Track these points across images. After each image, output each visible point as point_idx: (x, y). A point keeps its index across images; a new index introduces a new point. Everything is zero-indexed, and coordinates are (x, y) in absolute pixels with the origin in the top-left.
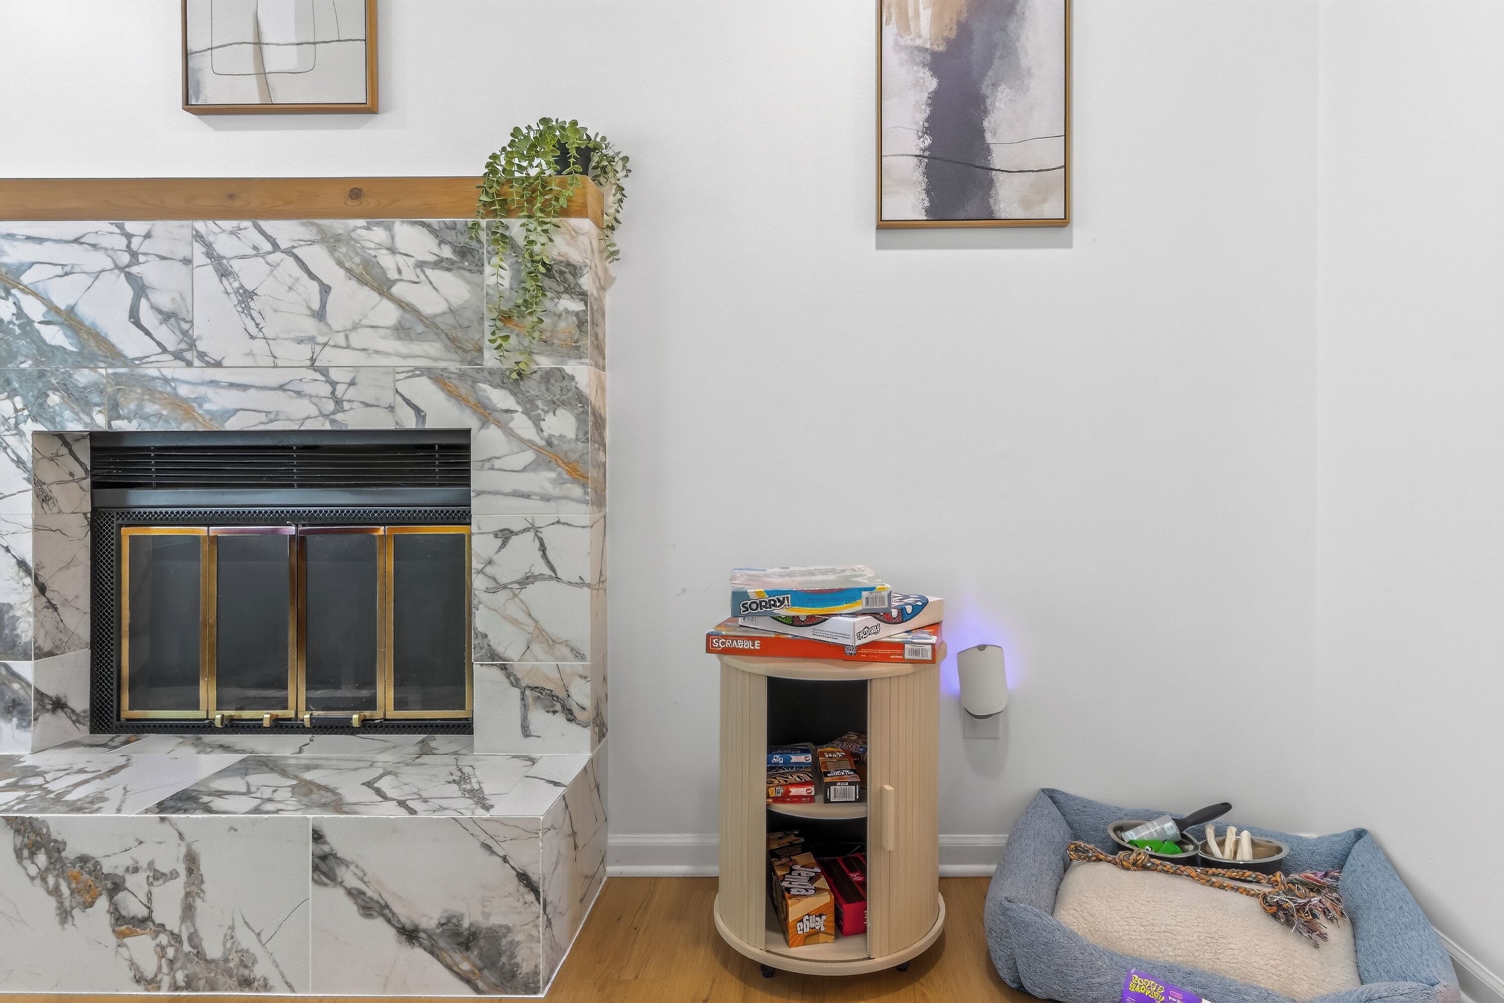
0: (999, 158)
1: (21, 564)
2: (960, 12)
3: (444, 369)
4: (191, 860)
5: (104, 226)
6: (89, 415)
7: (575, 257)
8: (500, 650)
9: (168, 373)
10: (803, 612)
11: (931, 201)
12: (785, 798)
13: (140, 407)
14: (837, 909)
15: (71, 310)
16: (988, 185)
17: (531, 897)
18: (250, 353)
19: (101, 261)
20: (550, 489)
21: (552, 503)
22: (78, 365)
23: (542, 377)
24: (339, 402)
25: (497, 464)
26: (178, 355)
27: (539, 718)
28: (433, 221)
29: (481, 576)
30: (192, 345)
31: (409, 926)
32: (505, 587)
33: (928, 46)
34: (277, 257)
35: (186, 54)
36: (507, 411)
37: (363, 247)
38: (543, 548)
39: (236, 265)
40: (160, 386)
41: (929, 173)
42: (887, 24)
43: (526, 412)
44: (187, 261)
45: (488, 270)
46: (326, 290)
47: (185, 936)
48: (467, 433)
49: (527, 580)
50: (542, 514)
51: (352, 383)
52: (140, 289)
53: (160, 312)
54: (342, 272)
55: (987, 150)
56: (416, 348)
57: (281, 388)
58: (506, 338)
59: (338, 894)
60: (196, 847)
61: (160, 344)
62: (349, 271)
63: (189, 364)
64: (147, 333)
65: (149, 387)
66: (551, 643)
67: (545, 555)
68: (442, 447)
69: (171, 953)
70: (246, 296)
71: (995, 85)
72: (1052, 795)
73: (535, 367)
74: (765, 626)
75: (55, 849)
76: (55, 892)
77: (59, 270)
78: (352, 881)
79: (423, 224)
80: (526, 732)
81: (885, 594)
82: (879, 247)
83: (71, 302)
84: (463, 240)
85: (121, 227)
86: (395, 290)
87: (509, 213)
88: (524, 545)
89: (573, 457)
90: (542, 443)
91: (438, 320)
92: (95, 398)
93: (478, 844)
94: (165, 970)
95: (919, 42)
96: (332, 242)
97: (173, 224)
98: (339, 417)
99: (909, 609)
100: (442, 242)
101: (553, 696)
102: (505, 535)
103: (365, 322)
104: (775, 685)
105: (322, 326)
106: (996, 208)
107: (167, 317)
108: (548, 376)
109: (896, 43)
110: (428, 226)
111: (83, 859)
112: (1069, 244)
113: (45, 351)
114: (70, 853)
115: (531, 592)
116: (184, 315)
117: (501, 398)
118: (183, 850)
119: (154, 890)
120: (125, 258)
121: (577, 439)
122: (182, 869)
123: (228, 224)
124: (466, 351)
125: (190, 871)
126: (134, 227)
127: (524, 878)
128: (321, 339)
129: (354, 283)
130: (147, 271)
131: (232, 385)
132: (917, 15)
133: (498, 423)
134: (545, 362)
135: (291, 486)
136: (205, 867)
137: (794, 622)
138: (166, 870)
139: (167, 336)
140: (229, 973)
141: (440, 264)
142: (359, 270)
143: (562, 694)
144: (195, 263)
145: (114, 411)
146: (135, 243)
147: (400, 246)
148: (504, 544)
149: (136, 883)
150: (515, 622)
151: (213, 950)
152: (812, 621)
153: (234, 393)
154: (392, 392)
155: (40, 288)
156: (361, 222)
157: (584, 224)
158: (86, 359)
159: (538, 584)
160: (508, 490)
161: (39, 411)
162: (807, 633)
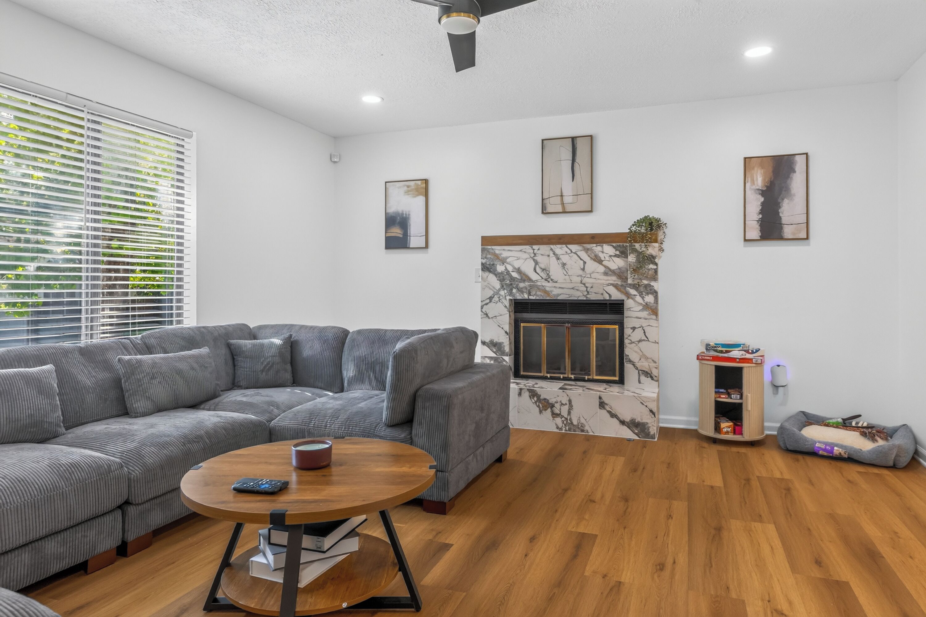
0: (784, 220)
1: (506, 332)
2: (771, 179)
3: (617, 284)
4: (570, 401)
5: (528, 247)
6: (523, 294)
7: (654, 254)
8: (632, 359)
9: (544, 284)
10: (724, 349)
11: (762, 234)
12: (720, 397)
13: (536, 293)
14: (734, 427)
15: (519, 268)
16: (781, 228)
17: (653, 416)
18: (565, 280)
19: (526, 256)
20: (647, 317)
21: (647, 320)
22: (521, 282)
23: (644, 286)
24: (588, 292)
25: (632, 309)
26: (546, 280)
27: (643, 378)
28: (614, 244)
29: (627, 340)
30: (549, 277)
31: (622, 420)
32: (634, 342)
33: (761, 188)
34: (572, 254)
35: (543, 199)
36: (635, 295)
37: (595, 252)
38: (644, 333)
39: (561, 257)
40: (540, 288)
41: (761, 225)
42: (747, 182)
43: (640, 296)
44: (549, 256)
45: (629, 257)
46: (585, 263)
47: (568, 418)
48: (623, 300)
49: (640, 341)
50: (644, 323)
51: (592, 287)
52: (536, 263)
53: (541, 269)
54: (589, 258)
55: (780, 218)
56: (609, 278)
57: (573, 288)
58: (634, 276)
59: (605, 411)
60: (571, 398)
61: (541, 277)
62: (591, 258)
63: (549, 282)
64: (538, 274)
65: (538, 288)
66: (647, 358)
67: (645, 335)
68: (609, 304)
69: (565, 422)
70: (564, 265)
71: (783, 199)
72: (803, 412)
73: (642, 283)
74: (713, 353)
75: (538, 396)
76: (538, 406)
77: (516, 258)
78: (608, 409)
79: (611, 245)
80: (640, 382)
81: (748, 346)
82: (744, 246)
83: (519, 266)
84: (621, 250)
85: (532, 247)
86: (604, 263)
87: (636, 242)
88: (639, 332)
89: (653, 308)
90: (644, 304)
91: (615, 271)
92: (525, 290)
93: (639, 402)
94: (564, 426)
95: (757, 188)
96: (587, 250)
97: (545, 246)
98: (588, 296)
99: (755, 351)
100: (616, 250)
101: (647, 373)
102: (634, 329)
103: (596, 271)
104: (717, 368)
105: (584, 273)
106: (783, 235)
107: (543, 270)
108: (646, 286)
109: (750, 188)
110: (613, 246)
111: (545, 399)
112: (809, 245)
113: (512, 279)
114: (542, 397)
115: (642, 344)
116: (547, 269)
117: (633, 292)
118: (568, 399)
119: (562, 407)
120: (533, 255)
121: (654, 303)
122: (568, 403)
123: (559, 246)
124: (623, 279)
125: (570, 404)
126: (535, 247)
127: (651, 411)
128: (584, 276)
129: (592, 261)
130: (538, 258)
131: (560, 288)
132: (757, 180)
133: (632, 299)
134: (645, 282)
135: (567, 313)
136: (573, 403)
137: (721, 352)
138: (564, 403)
139: (544, 275)
140: (579, 428)
141: (616, 256)
142: (594, 257)
143: (650, 372)
144: (550, 256)
145: (529, 294)
146: (535, 251)
147: (605, 251)
148: (633, 331)
149: (557, 406)
150: (636, 352)
151: (575, 423)
152: (727, 352)
153: (560, 290)
154: (603, 290)
155: (511, 263)
156: (595, 245)
157: (656, 245)
158: (523, 281)
159: (643, 342)
160: (635, 316)
161: (511, 293)
162: (726, 355)
